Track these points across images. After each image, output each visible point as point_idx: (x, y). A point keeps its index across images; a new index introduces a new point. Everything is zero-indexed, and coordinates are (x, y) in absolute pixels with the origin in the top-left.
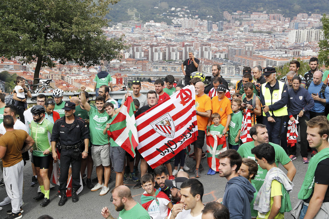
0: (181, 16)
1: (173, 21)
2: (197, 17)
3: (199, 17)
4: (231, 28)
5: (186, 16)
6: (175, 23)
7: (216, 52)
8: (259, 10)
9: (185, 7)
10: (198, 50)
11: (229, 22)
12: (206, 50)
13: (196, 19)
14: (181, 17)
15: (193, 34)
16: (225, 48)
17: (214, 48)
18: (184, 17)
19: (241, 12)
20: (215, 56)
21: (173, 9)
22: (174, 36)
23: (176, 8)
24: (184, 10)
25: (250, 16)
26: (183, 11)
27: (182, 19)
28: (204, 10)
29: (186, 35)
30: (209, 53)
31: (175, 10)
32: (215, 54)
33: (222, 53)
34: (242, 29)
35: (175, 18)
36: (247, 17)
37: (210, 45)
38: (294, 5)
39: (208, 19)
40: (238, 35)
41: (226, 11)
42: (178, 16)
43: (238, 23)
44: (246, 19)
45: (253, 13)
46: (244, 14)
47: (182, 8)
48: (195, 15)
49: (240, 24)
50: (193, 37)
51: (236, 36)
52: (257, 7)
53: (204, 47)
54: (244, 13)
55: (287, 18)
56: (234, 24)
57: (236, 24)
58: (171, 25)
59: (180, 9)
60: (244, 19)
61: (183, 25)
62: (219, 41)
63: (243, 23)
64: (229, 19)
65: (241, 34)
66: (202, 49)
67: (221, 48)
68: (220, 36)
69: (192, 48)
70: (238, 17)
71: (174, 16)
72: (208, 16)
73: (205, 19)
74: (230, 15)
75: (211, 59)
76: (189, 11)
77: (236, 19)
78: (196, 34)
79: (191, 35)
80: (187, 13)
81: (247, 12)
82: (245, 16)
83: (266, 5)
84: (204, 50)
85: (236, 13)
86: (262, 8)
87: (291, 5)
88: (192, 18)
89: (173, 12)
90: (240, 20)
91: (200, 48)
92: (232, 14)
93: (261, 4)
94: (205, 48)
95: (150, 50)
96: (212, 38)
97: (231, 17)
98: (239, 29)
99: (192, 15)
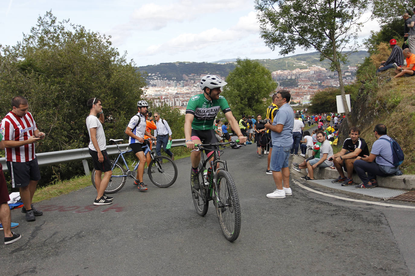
0: (155, 78)
1: (150, 82)
2: (166, 79)
3: (167, 79)
4: (189, 85)
5: (159, 78)
6: (152, 84)
7: (183, 101)
8: (205, 73)
9: (158, 73)
10: (172, 100)
11: (187, 81)
12: (177, 100)
13: (166, 80)
14: (155, 80)
15: (165, 90)
16: (188, 98)
17: (181, 99)
18: (157, 79)
19: (194, 74)
20: (183, 104)
21: (150, 74)
22: (153, 92)
23: (152, 74)
24: (157, 75)
25: (200, 77)
26: (156, 76)
27: (156, 81)
28: (170, 74)
29: (161, 91)
30: (179, 102)
31: (151, 75)
32: (183, 103)
33: (187, 102)
34: (196, 85)
35: (152, 80)
36: (198, 77)
37: (179, 97)
38: (226, 69)
39: (173, 80)
40: (194, 89)
41: (185, 74)
42: (153, 79)
43: (193, 82)
44: (198, 79)
45: (202, 75)
46: (196, 76)
47: (156, 74)
48: (164, 78)
49: (194, 82)
50: (166, 92)
51: (193, 90)
52: (204, 71)
53: (176, 99)
54: (196, 75)
55: (223, 77)
56: (191, 82)
57: (192, 83)
58: (150, 85)
59: (154, 74)
60: (196, 79)
61: (157, 85)
62: (183, 94)
63: (196, 81)
64: (187, 79)
65: (196, 89)
66: (175, 100)
67: (186, 99)
68: (183, 91)
69: (168, 99)
70: (192, 78)
71: (151, 79)
72: (173, 78)
73: (171, 80)
74: (187, 76)
75: (181, 105)
76: (160, 75)
77: (191, 79)
78: (167, 90)
79: (164, 91)
80: (159, 77)
81: (197, 74)
82: (196, 77)
83: (209, 69)
84: (176, 100)
85: (191, 75)
86: (207, 71)
87: (224, 68)
88: (163, 80)
89: (150, 76)
90: (194, 80)
91: (173, 100)
92: (188, 76)
93: (206, 69)
94: (177, 99)
96: (178, 93)
97: (188, 78)
98: (194, 85)
99: (162, 78)
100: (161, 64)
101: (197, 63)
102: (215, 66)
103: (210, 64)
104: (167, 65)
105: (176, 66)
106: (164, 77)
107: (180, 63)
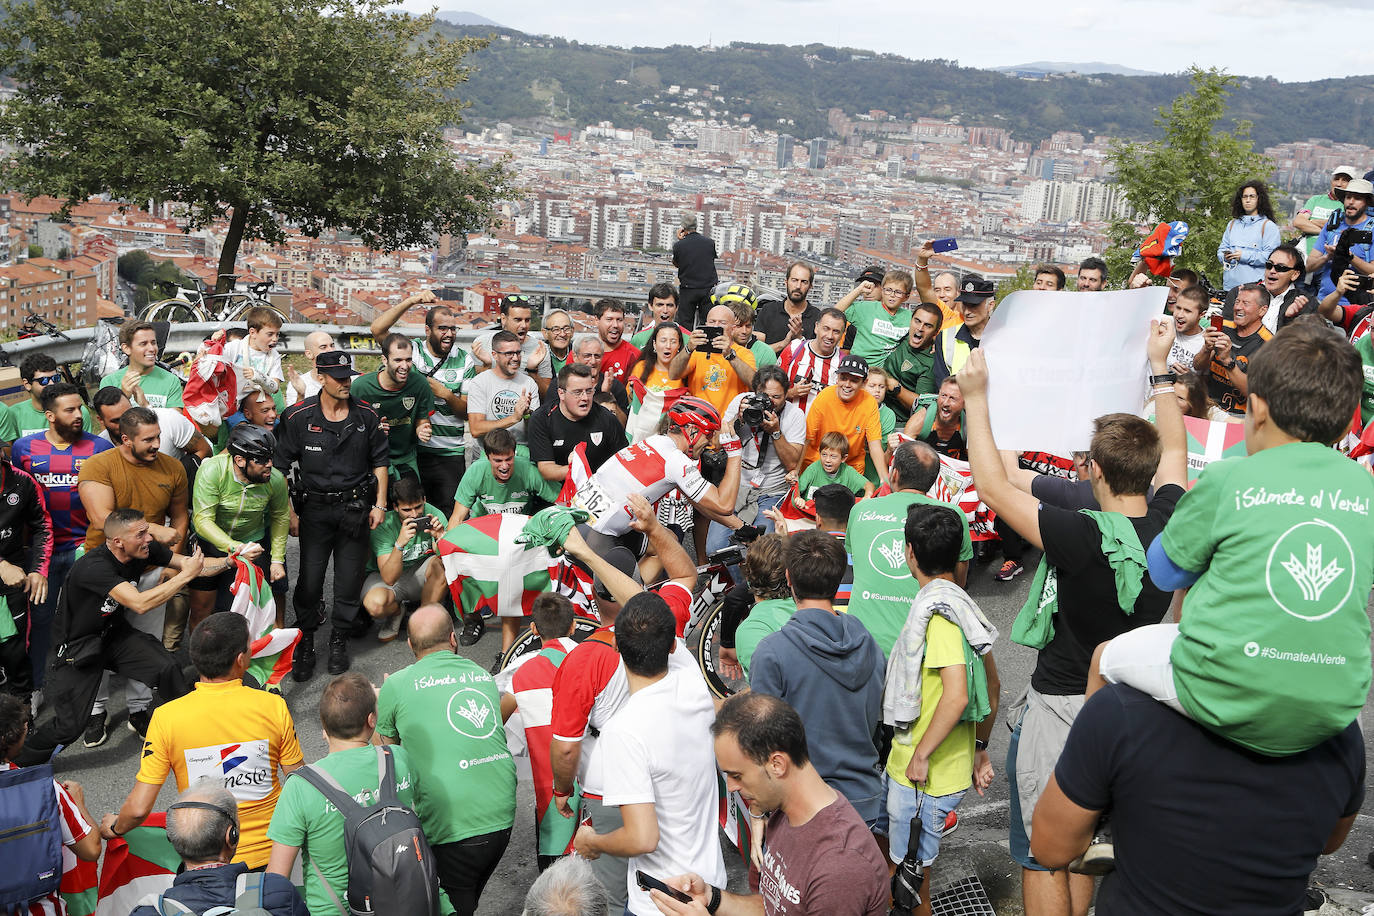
0: (698, 112)
1: (672, 127)
2: (746, 119)
3: (752, 122)
4: (849, 161)
5: (713, 113)
6: (679, 135)
7: (799, 233)
8: (939, 111)
9: (713, 87)
10: (745, 223)
11: (845, 142)
12: (769, 223)
13: (745, 125)
14: (696, 118)
15: (731, 174)
16: (828, 222)
17: (792, 219)
18: (707, 117)
19: (884, 114)
20: (797, 245)
21: (674, 89)
22: (672, 174)
23: (684, 88)
24: (707, 94)
25: (909, 128)
26: (704, 98)
27: (701, 124)
28: (770, 99)
29: (711, 173)
30: (777, 235)
31: (681, 93)
32: (797, 239)
33: (817, 236)
34: (883, 167)
35: (679, 119)
36: (900, 130)
37: (781, 209)
38: (1045, 106)
39: (780, 129)
40: (870, 185)
41: (839, 107)
42: (687, 114)
43: (872, 147)
44: (897, 136)
45: (920, 121)
46: (893, 121)
47: (702, 89)
48: (741, 114)
49: (879, 152)
50: (732, 181)
51: (864, 188)
52: (933, 103)
53: (763, 215)
54: (892, 117)
55: (1021, 144)
56: (861, 151)
57: (867, 151)
58: (665, 139)
59: (696, 91)
60: (891, 136)
61: (702, 142)
62: (810, 201)
63: (888, 148)
64: (844, 133)
65: (879, 183)
66: (756, 220)
67: (815, 223)
68: (815, 185)
69: (725, 214)
70: (873, 129)
71: (676, 112)
72: (782, 121)
73: (771, 128)
74: (848, 120)
75: (781, 253)
76: (722, 99)
77: (867, 136)
78: (740, 172)
79: (724, 174)
80: (718, 106)
81: (900, 116)
82: (892, 127)
83: (959, 97)
84: (762, 224)
85: (868, 117)
86: (948, 107)
87: (1036, 103)
88: (732, 122)
89: (674, 98)
90: (879, 138)
91: (749, 218)
92: (855, 120)
93: (946, 93)
94: (767, 219)
95: (594, 211)
96: (788, 190)
97: (853, 128)
98: (874, 167)
99: (732, 112)
100: (736, 45)
101: (909, 60)
102: (991, 83)
103: (970, 72)
104: (765, 54)
105: (805, 64)
106: (738, 111)
107: (826, 53)
